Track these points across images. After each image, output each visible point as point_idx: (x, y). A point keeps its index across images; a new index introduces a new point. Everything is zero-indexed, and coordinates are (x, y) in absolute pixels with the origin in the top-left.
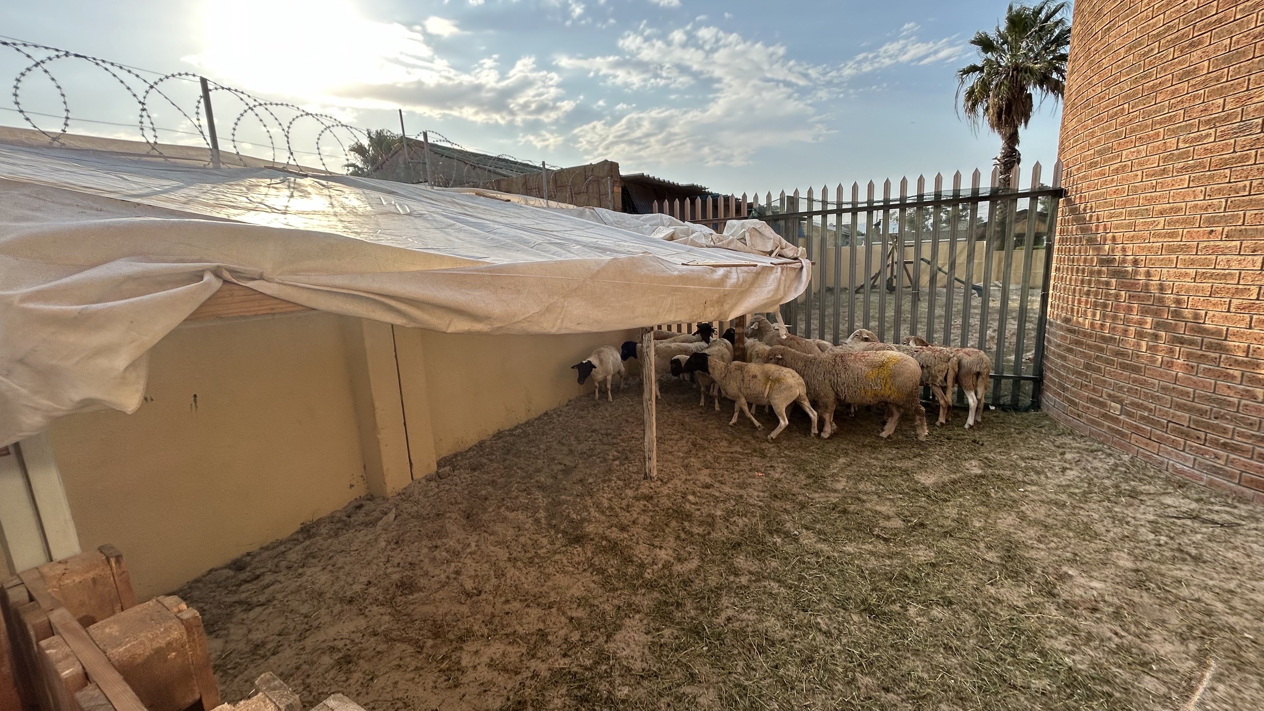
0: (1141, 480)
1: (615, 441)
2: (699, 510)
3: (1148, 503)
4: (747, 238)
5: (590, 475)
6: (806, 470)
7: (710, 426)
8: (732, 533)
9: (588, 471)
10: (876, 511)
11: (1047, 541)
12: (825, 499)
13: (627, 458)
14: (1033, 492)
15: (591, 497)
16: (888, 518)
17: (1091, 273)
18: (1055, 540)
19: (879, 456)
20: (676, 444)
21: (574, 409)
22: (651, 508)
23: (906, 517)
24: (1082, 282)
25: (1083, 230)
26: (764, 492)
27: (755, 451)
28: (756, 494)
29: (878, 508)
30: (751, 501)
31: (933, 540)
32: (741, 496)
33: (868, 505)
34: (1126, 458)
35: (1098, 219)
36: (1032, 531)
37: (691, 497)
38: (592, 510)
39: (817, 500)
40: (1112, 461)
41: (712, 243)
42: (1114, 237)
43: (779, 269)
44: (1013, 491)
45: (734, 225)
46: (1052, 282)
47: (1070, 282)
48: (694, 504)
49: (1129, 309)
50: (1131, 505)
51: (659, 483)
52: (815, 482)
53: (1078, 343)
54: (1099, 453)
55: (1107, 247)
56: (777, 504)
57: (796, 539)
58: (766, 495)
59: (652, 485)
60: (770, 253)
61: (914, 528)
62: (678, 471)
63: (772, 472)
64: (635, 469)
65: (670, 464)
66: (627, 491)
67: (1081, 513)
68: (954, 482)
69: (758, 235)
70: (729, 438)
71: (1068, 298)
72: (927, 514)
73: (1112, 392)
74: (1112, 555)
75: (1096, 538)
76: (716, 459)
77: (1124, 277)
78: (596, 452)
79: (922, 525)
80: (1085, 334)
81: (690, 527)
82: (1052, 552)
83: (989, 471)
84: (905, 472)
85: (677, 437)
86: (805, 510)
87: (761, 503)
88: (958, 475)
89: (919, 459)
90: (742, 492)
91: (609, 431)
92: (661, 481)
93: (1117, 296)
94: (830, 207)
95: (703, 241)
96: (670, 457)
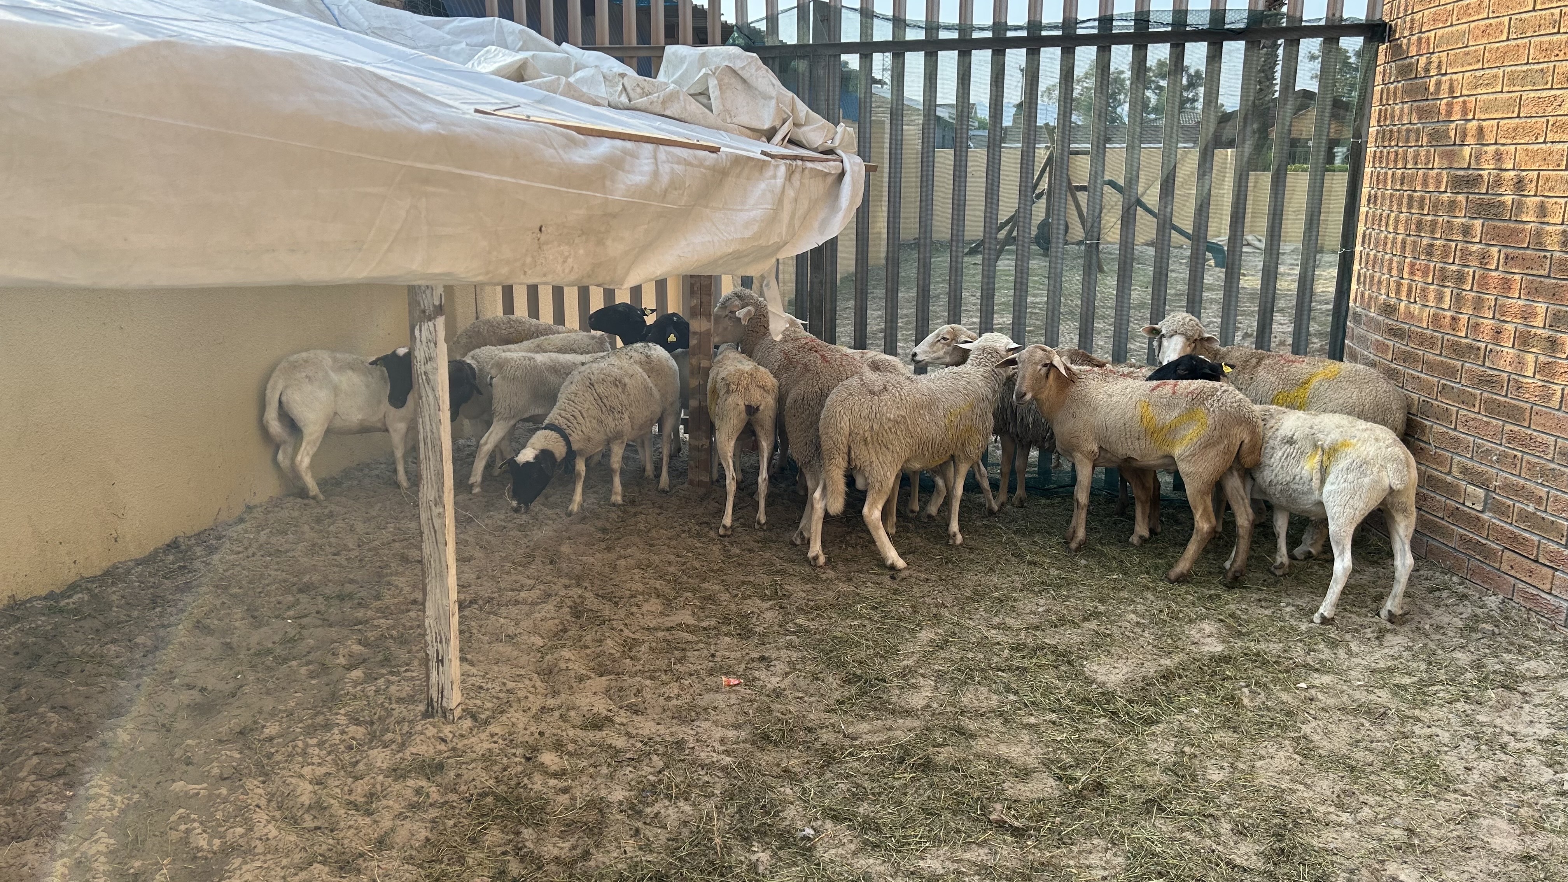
0: (1520, 651)
1: (360, 614)
2: (565, 790)
3: (1537, 701)
4: (714, 93)
5: (273, 714)
6: (844, 664)
7: (622, 563)
8: (647, 847)
9: (268, 703)
10: (998, 758)
11: (1355, 805)
12: (883, 737)
13: (386, 661)
14: (1324, 689)
15: (266, 776)
16: (1024, 774)
17: (1436, 206)
18: (1372, 800)
19: (1010, 621)
20: (528, 615)
21: (260, 528)
22: (435, 796)
23: (1064, 768)
24: (1419, 225)
25: (1423, 114)
26: (737, 727)
27: (726, 620)
28: (718, 733)
29: (1004, 750)
30: (703, 755)
31: (1123, 824)
32: (680, 745)
33: (980, 745)
34: (1492, 602)
35: (1451, 90)
36: (1325, 784)
37: (549, 758)
38: (261, 816)
39: (866, 738)
40: (1467, 610)
41: (624, 99)
42: (1481, 129)
43: (782, 170)
44: (1287, 690)
45: (682, 60)
46: (1361, 228)
47: (1396, 228)
48: (555, 775)
49: (1506, 285)
50: (1507, 706)
51: (468, 723)
52: (862, 693)
53: (1407, 358)
54: (1445, 594)
55: (1467, 151)
56: (767, 758)
57: (806, 849)
58: (743, 735)
59: (447, 731)
60: (769, 135)
61: (1080, 796)
62: (522, 688)
63: (762, 674)
64: (406, 689)
65: (505, 669)
66: (373, 753)
67: (1417, 730)
68: (1167, 676)
69: (740, 86)
70: (668, 590)
71: (1391, 261)
72: (1109, 760)
73: (1470, 464)
74: (1479, 825)
75: (1447, 789)
76: (629, 645)
77: (1497, 217)
78: (302, 647)
79: (1099, 787)
80: (1422, 340)
81: (539, 840)
82: (1367, 829)
83: (1238, 644)
84: (1063, 656)
85: (534, 594)
86: (835, 767)
87: (728, 760)
88: (1177, 659)
89: (1093, 625)
90: (684, 732)
91: (349, 588)
92: (474, 717)
93: (1484, 257)
94: (912, 35)
95: (602, 91)
96: (506, 650)
